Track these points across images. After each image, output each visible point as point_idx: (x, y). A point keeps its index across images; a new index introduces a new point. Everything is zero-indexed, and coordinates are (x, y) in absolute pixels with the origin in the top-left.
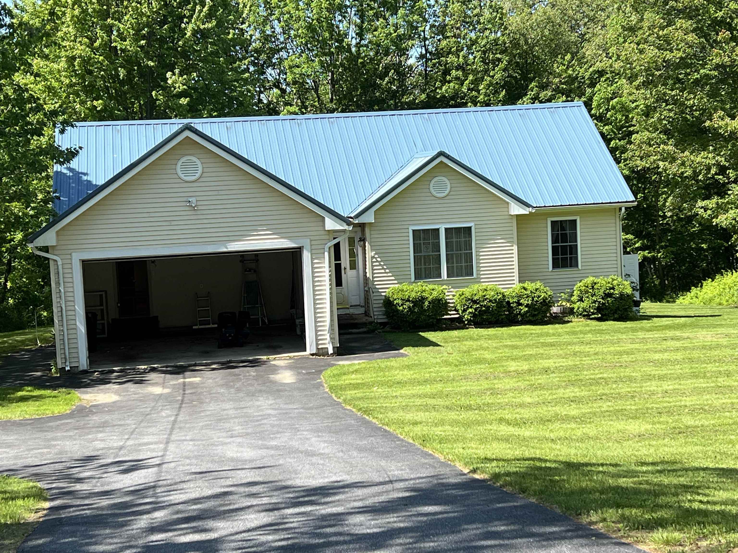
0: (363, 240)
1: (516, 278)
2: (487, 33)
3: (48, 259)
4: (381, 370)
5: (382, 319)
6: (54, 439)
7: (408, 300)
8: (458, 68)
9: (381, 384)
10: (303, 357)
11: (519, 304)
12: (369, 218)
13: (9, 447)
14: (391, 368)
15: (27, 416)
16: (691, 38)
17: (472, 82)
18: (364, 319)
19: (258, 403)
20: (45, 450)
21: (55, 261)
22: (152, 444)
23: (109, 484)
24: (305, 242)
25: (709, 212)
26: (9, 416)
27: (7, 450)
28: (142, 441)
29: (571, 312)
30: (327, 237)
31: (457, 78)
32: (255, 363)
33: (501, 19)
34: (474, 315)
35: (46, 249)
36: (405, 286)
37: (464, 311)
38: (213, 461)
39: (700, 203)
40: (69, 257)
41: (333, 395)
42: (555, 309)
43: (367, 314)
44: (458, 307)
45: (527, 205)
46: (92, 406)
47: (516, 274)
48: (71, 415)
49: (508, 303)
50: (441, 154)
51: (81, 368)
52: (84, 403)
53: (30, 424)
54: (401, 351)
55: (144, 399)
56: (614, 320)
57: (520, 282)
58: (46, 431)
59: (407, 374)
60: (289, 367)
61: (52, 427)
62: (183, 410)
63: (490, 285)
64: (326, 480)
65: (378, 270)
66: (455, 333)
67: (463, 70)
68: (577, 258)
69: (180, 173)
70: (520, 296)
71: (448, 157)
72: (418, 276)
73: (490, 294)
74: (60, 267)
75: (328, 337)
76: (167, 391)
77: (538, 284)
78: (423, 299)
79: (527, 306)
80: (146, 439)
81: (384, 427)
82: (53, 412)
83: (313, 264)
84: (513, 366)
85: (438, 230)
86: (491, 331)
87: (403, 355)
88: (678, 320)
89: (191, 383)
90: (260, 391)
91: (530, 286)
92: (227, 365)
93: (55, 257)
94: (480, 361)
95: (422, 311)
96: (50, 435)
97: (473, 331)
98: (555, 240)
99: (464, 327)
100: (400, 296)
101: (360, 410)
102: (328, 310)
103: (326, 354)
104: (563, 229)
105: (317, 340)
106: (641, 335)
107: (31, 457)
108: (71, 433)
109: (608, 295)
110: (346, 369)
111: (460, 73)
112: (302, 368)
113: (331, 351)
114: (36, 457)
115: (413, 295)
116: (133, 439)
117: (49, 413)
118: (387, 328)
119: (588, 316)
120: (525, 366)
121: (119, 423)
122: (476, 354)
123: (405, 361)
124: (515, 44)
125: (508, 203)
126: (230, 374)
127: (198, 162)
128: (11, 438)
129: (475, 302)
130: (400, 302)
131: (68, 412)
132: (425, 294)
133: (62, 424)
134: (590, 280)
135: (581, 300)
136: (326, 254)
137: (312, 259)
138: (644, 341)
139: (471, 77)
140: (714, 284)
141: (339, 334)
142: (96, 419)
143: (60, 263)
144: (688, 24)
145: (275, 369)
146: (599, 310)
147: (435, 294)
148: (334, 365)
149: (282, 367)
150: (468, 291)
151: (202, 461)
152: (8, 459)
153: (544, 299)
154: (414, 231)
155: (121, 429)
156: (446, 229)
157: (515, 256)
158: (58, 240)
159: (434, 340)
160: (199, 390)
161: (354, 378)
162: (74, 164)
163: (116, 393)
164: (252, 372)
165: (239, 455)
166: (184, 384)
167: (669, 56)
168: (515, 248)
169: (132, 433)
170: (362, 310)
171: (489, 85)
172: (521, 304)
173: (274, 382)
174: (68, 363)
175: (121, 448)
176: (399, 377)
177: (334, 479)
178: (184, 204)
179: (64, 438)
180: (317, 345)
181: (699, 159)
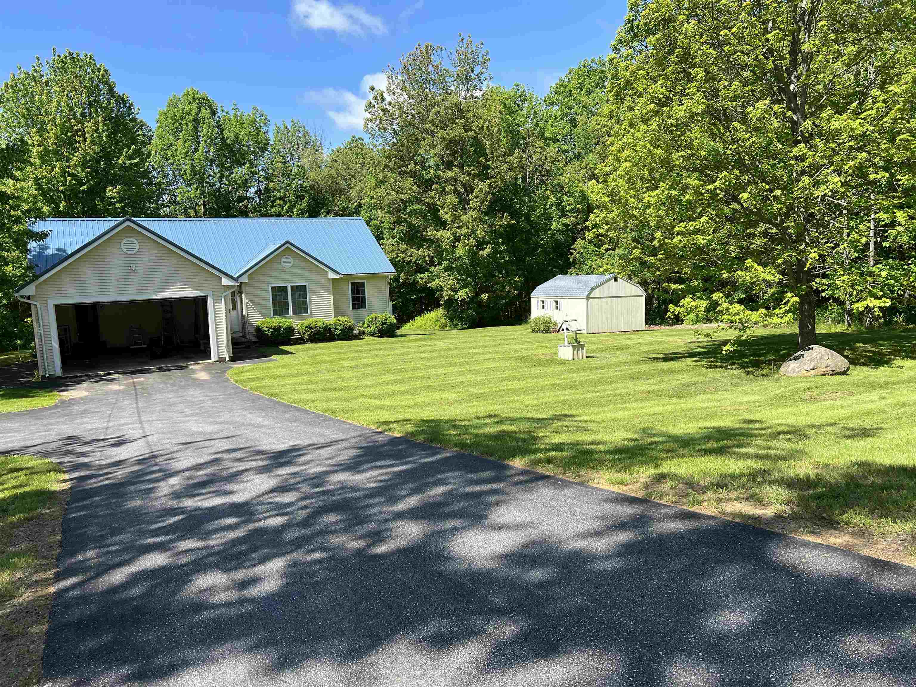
0: (240, 293)
1: (333, 314)
2: (296, 180)
3: (30, 304)
4: (264, 369)
5: (254, 339)
6: (51, 424)
7: (271, 328)
8: (280, 199)
9: (270, 378)
10: (210, 363)
11: (336, 329)
12: (245, 279)
13: (16, 432)
14: (270, 368)
15: (23, 409)
16: (415, 188)
17: (289, 207)
18: (243, 340)
19: (191, 393)
20: (47, 433)
21: (36, 305)
22: (129, 424)
23: (111, 457)
24: (208, 293)
25: (424, 280)
26: (9, 409)
27: (16, 434)
28: (120, 423)
29: (364, 333)
30: (222, 290)
31: (280, 205)
32: (180, 368)
33: (304, 173)
34: (310, 336)
35: (29, 298)
36: (268, 320)
37: (304, 333)
38: (185, 435)
39: (420, 276)
40: (45, 302)
41: (240, 386)
42: (355, 332)
43: (244, 336)
44: (301, 331)
45: (339, 273)
46: (70, 400)
47: (333, 312)
48: (56, 406)
49: (330, 328)
50: (287, 242)
51: (57, 375)
52: (64, 398)
53: (27, 414)
54: (272, 358)
55: (108, 392)
56: (388, 337)
57: (335, 317)
58: (42, 419)
59: (283, 371)
60: (203, 370)
61: (44, 415)
62: (139, 399)
63: (319, 319)
64: (286, 445)
65: (251, 310)
66: (300, 346)
67: (284, 200)
68: (365, 303)
69: (123, 248)
70: (336, 325)
71: (292, 244)
72: (275, 314)
73: (319, 324)
74: (39, 309)
75: (225, 350)
76: (122, 387)
77: (346, 318)
78: (280, 327)
79: (341, 330)
80: (123, 421)
81: (293, 404)
82: (42, 405)
83: (214, 306)
84: (345, 364)
85: (286, 287)
86: (321, 345)
87: (273, 360)
88: (420, 336)
89: (137, 382)
90: (189, 385)
91: (342, 319)
92: (161, 370)
93: (35, 303)
94: (324, 362)
95: (280, 334)
96: (45, 421)
97: (310, 345)
98: (353, 293)
99: (304, 343)
100: (266, 325)
101: (267, 394)
102: (225, 334)
103: (225, 361)
104: (357, 287)
105: (218, 352)
106: (406, 344)
107: (37, 439)
108: (61, 420)
109: (384, 323)
110: (241, 369)
111: (282, 202)
112: (211, 370)
113: (227, 359)
114: (40, 438)
115: (274, 325)
116: (112, 421)
117: (40, 406)
118: (257, 345)
119: (373, 335)
120: (353, 364)
121: (96, 410)
122: (320, 358)
123: (277, 363)
124: (312, 187)
125: (327, 272)
126: (163, 375)
127: (136, 242)
128: (15, 425)
129: (311, 328)
130: (266, 329)
131: (54, 404)
132: (282, 324)
133: (52, 413)
134: (373, 315)
135: (369, 326)
136: (223, 300)
137: (214, 303)
138: (409, 347)
139: (288, 205)
140: (422, 318)
141: (233, 348)
142: (76, 408)
143: (39, 306)
144: (410, 180)
145: (194, 371)
146: (379, 331)
147: (287, 324)
148: (231, 368)
149: (197, 370)
150: (306, 322)
151: (176, 435)
152: (19, 441)
153: (350, 326)
154: (272, 287)
155: (99, 414)
156: (292, 287)
157: (332, 302)
158: (37, 291)
159: (289, 350)
160: (145, 386)
161: (248, 375)
162: (48, 241)
163: (86, 390)
164: (178, 373)
165: (202, 429)
166: (134, 382)
167: (403, 197)
168: (332, 297)
169: (109, 417)
170: (241, 335)
171: (298, 210)
172: (337, 329)
173: (195, 379)
174: (47, 372)
175: (107, 428)
176: (278, 373)
177: (291, 443)
178: (127, 268)
179: (57, 423)
180: (219, 355)
181: (419, 253)
